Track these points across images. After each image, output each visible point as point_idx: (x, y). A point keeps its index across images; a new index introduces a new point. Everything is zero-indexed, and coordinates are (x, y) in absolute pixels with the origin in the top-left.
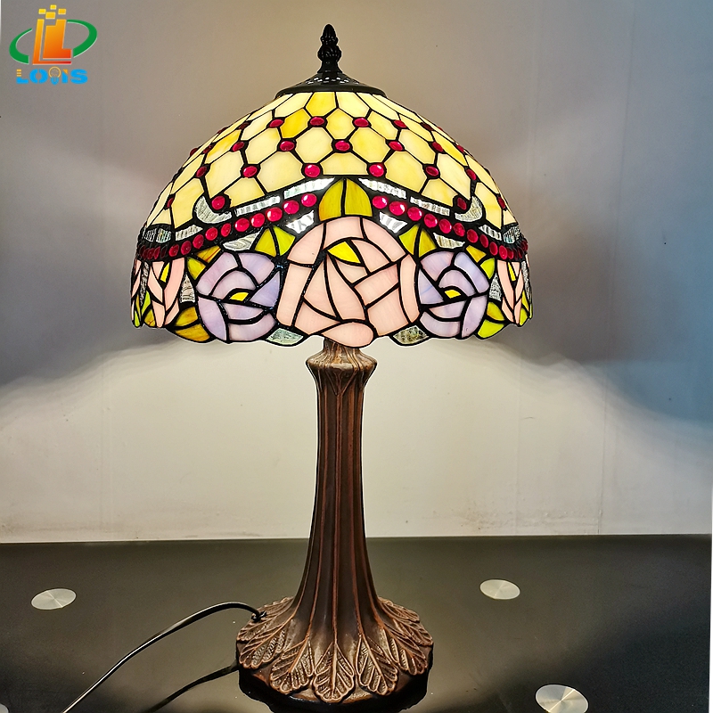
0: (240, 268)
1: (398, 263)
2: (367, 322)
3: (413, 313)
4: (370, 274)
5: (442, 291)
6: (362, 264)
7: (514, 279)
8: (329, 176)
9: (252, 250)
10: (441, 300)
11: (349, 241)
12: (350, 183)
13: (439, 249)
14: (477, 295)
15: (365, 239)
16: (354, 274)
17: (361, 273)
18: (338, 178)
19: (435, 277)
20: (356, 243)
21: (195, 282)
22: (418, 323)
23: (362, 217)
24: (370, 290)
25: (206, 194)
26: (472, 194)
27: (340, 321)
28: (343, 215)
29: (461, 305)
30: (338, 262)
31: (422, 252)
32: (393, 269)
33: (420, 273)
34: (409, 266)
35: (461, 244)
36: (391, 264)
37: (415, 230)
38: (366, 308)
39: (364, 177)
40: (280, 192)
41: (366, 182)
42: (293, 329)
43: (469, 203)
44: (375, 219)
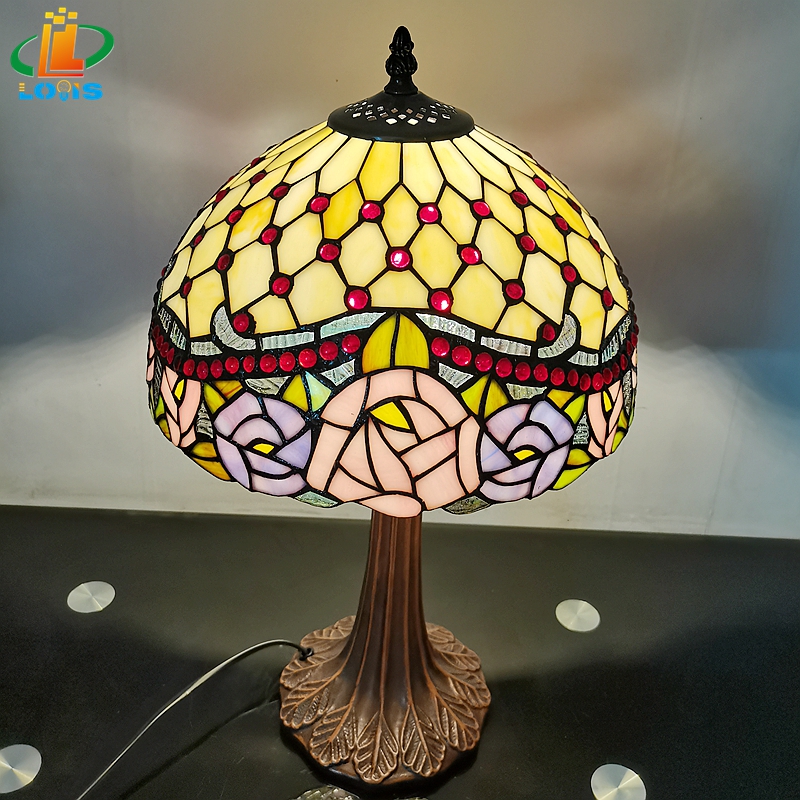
0: (265, 416)
1: (457, 428)
2: (414, 495)
3: (472, 482)
4: (420, 442)
5: (510, 455)
6: (412, 430)
7: (608, 409)
8: (379, 310)
9: (279, 397)
10: (508, 463)
11: (398, 401)
12: (404, 321)
13: (512, 403)
14: (556, 447)
15: (418, 399)
16: (402, 441)
17: (410, 440)
18: (391, 312)
19: (502, 439)
20: (405, 403)
21: (213, 417)
22: (477, 492)
23: (415, 370)
24: (419, 460)
25: (226, 303)
26: (566, 310)
27: (380, 490)
28: (393, 366)
29: (534, 464)
30: (382, 426)
31: (489, 409)
32: (451, 435)
33: (485, 437)
34: (471, 429)
35: (541, 390)
36: (448, 429)
37: (482, 382)
38: (414, 480)
39: (422, 311)
40: (315, 328)
41: (425, 318)
42: (326, 493)
43: (558, 328)
44: (432, 372)
